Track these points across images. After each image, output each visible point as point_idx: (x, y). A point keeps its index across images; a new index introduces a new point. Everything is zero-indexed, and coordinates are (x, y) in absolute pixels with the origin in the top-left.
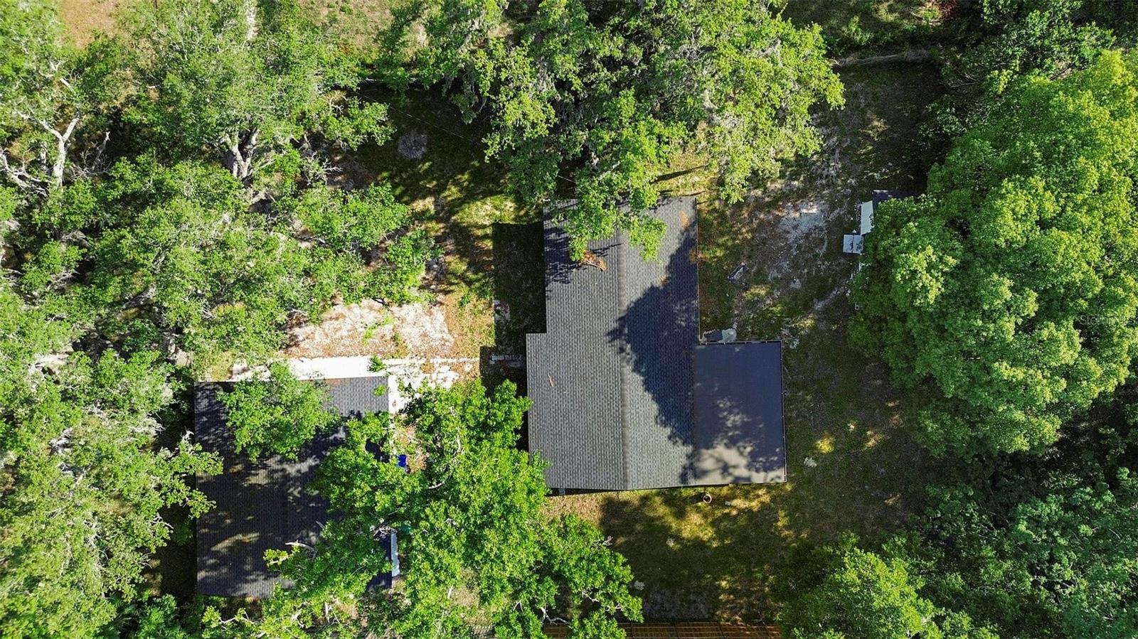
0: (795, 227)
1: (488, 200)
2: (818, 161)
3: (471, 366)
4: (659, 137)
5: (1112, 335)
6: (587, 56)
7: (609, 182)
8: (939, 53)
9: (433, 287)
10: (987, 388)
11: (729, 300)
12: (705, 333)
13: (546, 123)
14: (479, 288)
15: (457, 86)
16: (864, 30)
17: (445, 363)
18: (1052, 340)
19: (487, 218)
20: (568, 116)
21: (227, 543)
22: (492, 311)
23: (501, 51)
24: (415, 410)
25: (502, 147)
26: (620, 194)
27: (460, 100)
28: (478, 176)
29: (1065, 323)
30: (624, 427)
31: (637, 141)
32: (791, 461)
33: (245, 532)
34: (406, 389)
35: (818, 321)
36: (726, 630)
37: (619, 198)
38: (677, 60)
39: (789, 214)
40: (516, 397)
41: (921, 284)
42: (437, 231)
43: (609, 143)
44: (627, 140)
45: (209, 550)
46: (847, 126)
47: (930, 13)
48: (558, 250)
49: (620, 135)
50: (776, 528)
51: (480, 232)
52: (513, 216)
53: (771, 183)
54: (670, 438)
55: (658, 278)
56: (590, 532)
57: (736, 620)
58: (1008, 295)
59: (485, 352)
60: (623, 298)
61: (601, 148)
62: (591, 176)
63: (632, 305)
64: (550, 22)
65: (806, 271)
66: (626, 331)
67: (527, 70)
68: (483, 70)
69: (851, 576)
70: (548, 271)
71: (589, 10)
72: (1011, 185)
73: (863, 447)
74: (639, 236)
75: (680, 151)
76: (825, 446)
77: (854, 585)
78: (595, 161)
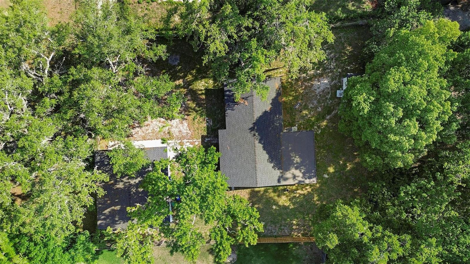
0: (319, 88)
1: (203, 80)
2: (327, 63)
3: (198, 143)
4: (266, 55)
5: (430, 123)
6: (239, 26)
7: (248, 72)
8: (371, 21)
9: (183, 113)
10: (387, 144)
11: (294, 116)
12: (286, 128)
13: (224, 51)
14: (200, 113)
15: (192, 37)
16: (343, 13)
17: (188, 142)
18: (409, 126)
19: (203, 87)
20: (232, 48)
21: (108, 210)
22: (205, 122)
23: (207, 26)
24: (179, 157)
25: (209, 60)
26: (252, 77)
27: (193, 43)
28: (199, 71)
29: (413, 119)
30: (256, 163)
31: (258, 57)
32: (318, 175)
33: (115, 206)
34: (175, 150)
35: (328, 123)
36: (295, 239)
37: (252, 78)
38: (271, 27)
39: (316, 83)
40: (216, 152)
41: (362, 107)
42: (184, 92)
43: (248, 58)
44: (254, 57)
45: (102, 213)
46: (337, 49)
47: (368, 6)
48: (230, 98)
49: (252, 55)
50: (314, 201)
51: (200, 92)
52: (212, 86)
53: (309, 72)
54: (273, 167)
55: (268, 108)
56: (244, 201)
57: (299, 236)
58: (392, 110)
59: (203, 137)
60: (254, 115)
61: (245, 60)
62: (242, 70)
63: (258, 118)
64: (225, 15)
65: (323, 104)
66: (256, 128)
67: (217, 32)
68: (201, 32)
69: (339, 214)
70: (226, 106)
71: (239, 9)
72: (393, 70)
73: (346, 169)
74: (260, 92)
75: (275, 60)
76: (331, 170)
77: (340, 217)
78: (243, 65)
